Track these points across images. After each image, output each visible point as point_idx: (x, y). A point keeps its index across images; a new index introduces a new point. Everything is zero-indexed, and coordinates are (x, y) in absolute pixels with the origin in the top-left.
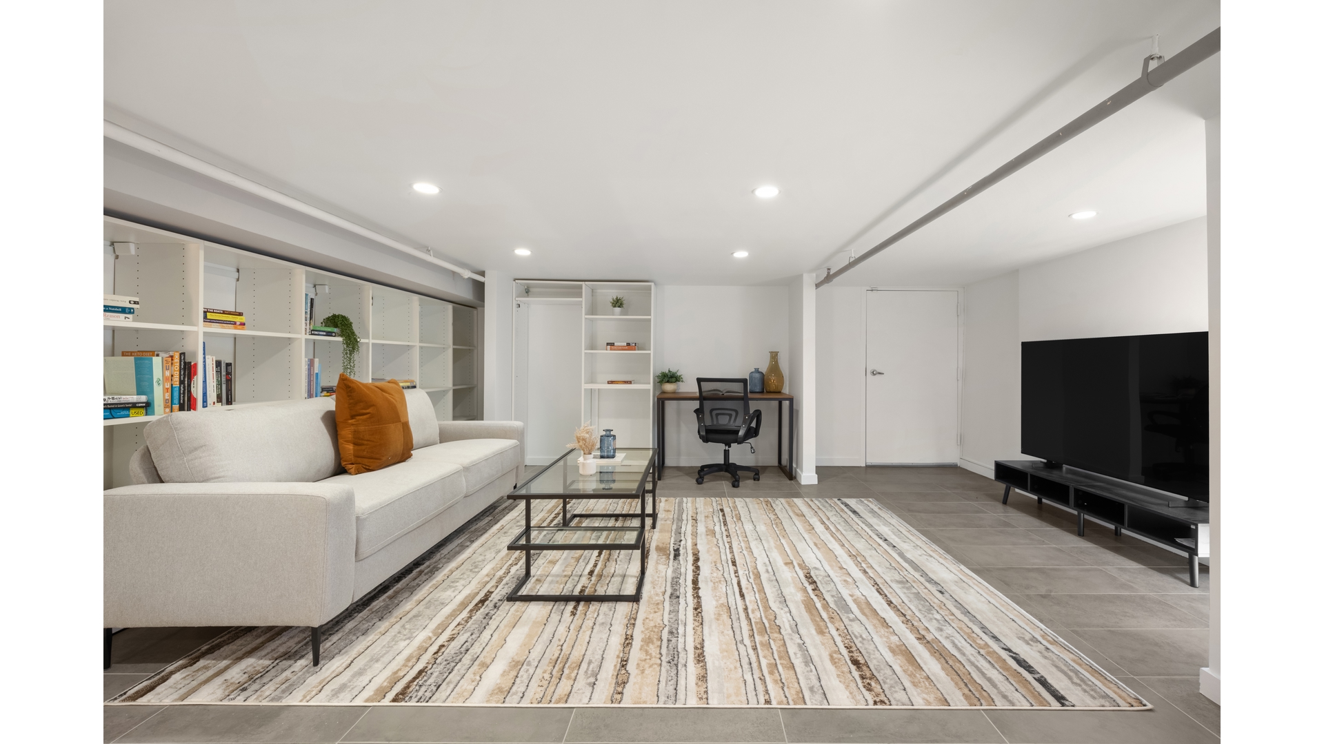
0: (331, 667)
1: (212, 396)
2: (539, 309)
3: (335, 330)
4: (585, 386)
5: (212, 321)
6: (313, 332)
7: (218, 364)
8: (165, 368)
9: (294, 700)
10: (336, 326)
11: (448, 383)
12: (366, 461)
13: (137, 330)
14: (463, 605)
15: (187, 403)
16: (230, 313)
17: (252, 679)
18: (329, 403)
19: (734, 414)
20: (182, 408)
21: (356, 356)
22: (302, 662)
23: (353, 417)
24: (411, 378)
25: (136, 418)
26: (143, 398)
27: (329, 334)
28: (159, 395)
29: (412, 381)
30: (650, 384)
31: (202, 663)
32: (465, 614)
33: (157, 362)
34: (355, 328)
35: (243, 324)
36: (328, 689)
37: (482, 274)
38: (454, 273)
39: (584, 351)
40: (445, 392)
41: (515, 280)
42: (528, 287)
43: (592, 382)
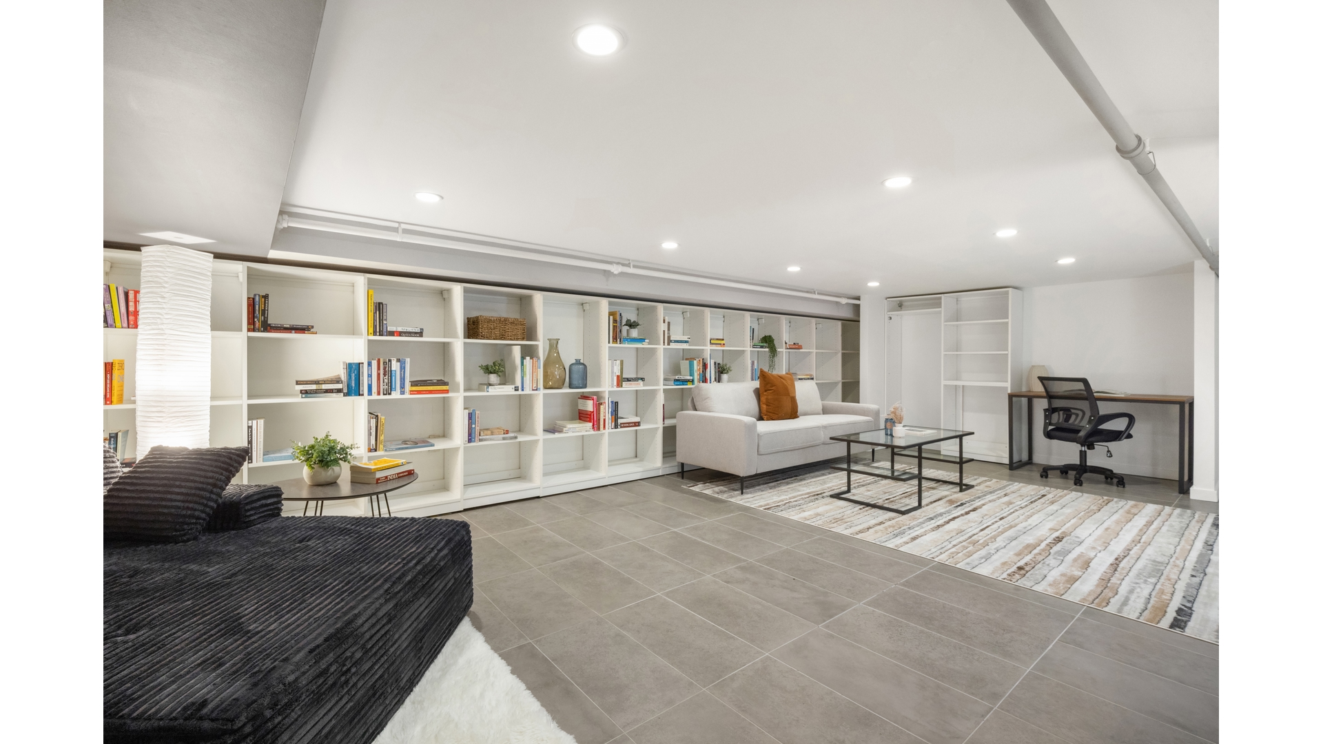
0: (745, 496)
1: (713, 379)
2: (909, 321)
3: (765, 344)
4: (943, 382)
5: (713, 344)
6: (754, 346)
7: (715, 363)
8: (698, 365)
9: (732, 500)
10: (766, 342)
11: (838, 377)
12: (771, 414)
13: (690, 349)
14: (808, 493)
15: (705, 381)
16: (719, 340)
17: (721, 492)
18: (757, 384)
19: (1080, 414)
20: (703, 382)
21: (776, 359)
22: (738, 492)
23: (766, 391)
24: (811, 373)
25: (689, 386)
26: (691, 378)
27: (762, 347)
28: (696, 377)
29: (811, 375)
30: (1007, 382)
31: (707, 484)
32: (807, 496)
33: (695, 362)
34: (775, 342)
35: (724, 344)
36: (743, 501)
37: (858, 298)
38: (837, 302)
39: (943, 353)
40: (836, 384)
41: (887, 298)
42: (900, 303)
43: (957, 380)
